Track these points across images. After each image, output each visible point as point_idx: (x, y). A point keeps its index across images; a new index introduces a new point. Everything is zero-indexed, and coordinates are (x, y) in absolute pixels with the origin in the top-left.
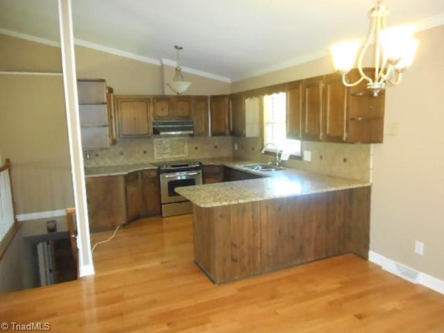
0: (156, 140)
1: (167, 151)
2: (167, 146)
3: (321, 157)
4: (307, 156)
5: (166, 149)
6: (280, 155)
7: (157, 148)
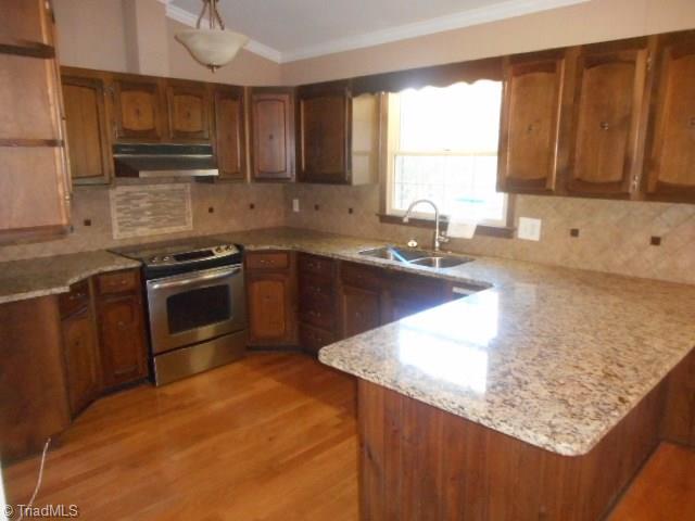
0: (118, 192)
1: (143, 220)
2: (143, 204)
3: (575, 233)
4: (529, 229)
5: (141, 212)
6: (444, 226)
7: (119, 210)
